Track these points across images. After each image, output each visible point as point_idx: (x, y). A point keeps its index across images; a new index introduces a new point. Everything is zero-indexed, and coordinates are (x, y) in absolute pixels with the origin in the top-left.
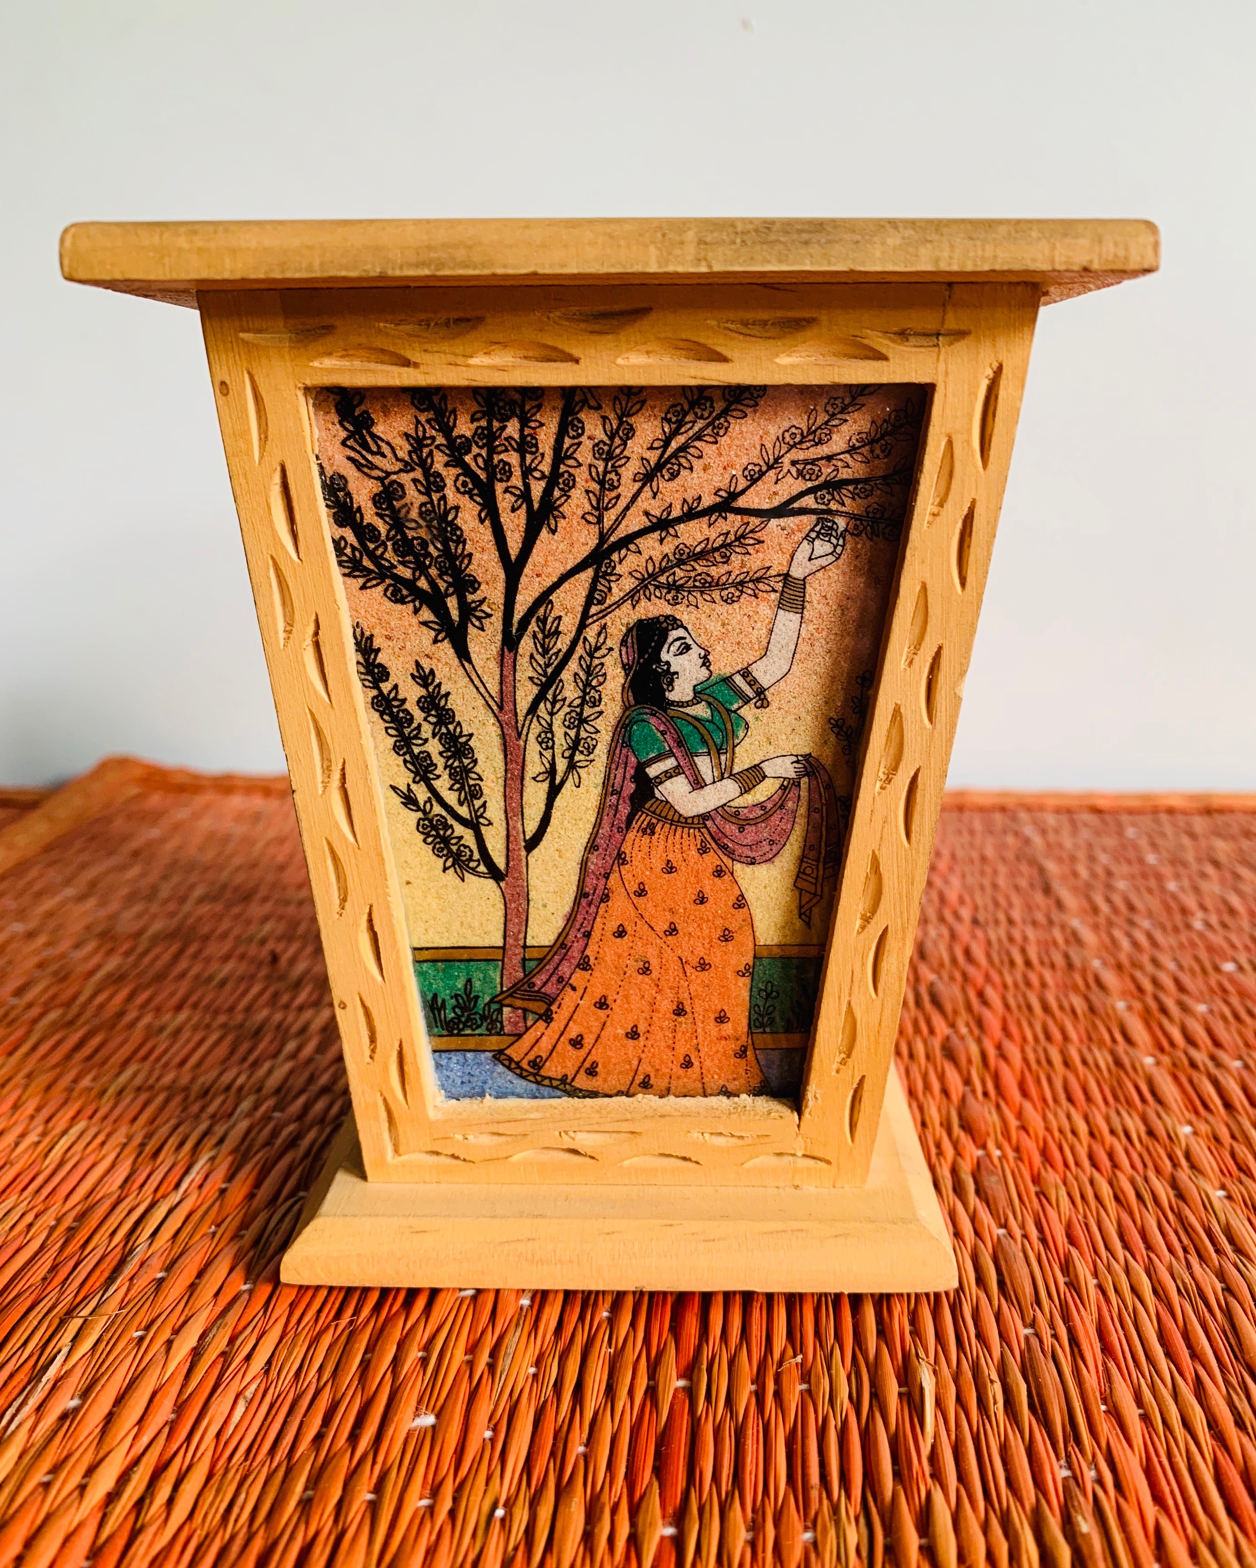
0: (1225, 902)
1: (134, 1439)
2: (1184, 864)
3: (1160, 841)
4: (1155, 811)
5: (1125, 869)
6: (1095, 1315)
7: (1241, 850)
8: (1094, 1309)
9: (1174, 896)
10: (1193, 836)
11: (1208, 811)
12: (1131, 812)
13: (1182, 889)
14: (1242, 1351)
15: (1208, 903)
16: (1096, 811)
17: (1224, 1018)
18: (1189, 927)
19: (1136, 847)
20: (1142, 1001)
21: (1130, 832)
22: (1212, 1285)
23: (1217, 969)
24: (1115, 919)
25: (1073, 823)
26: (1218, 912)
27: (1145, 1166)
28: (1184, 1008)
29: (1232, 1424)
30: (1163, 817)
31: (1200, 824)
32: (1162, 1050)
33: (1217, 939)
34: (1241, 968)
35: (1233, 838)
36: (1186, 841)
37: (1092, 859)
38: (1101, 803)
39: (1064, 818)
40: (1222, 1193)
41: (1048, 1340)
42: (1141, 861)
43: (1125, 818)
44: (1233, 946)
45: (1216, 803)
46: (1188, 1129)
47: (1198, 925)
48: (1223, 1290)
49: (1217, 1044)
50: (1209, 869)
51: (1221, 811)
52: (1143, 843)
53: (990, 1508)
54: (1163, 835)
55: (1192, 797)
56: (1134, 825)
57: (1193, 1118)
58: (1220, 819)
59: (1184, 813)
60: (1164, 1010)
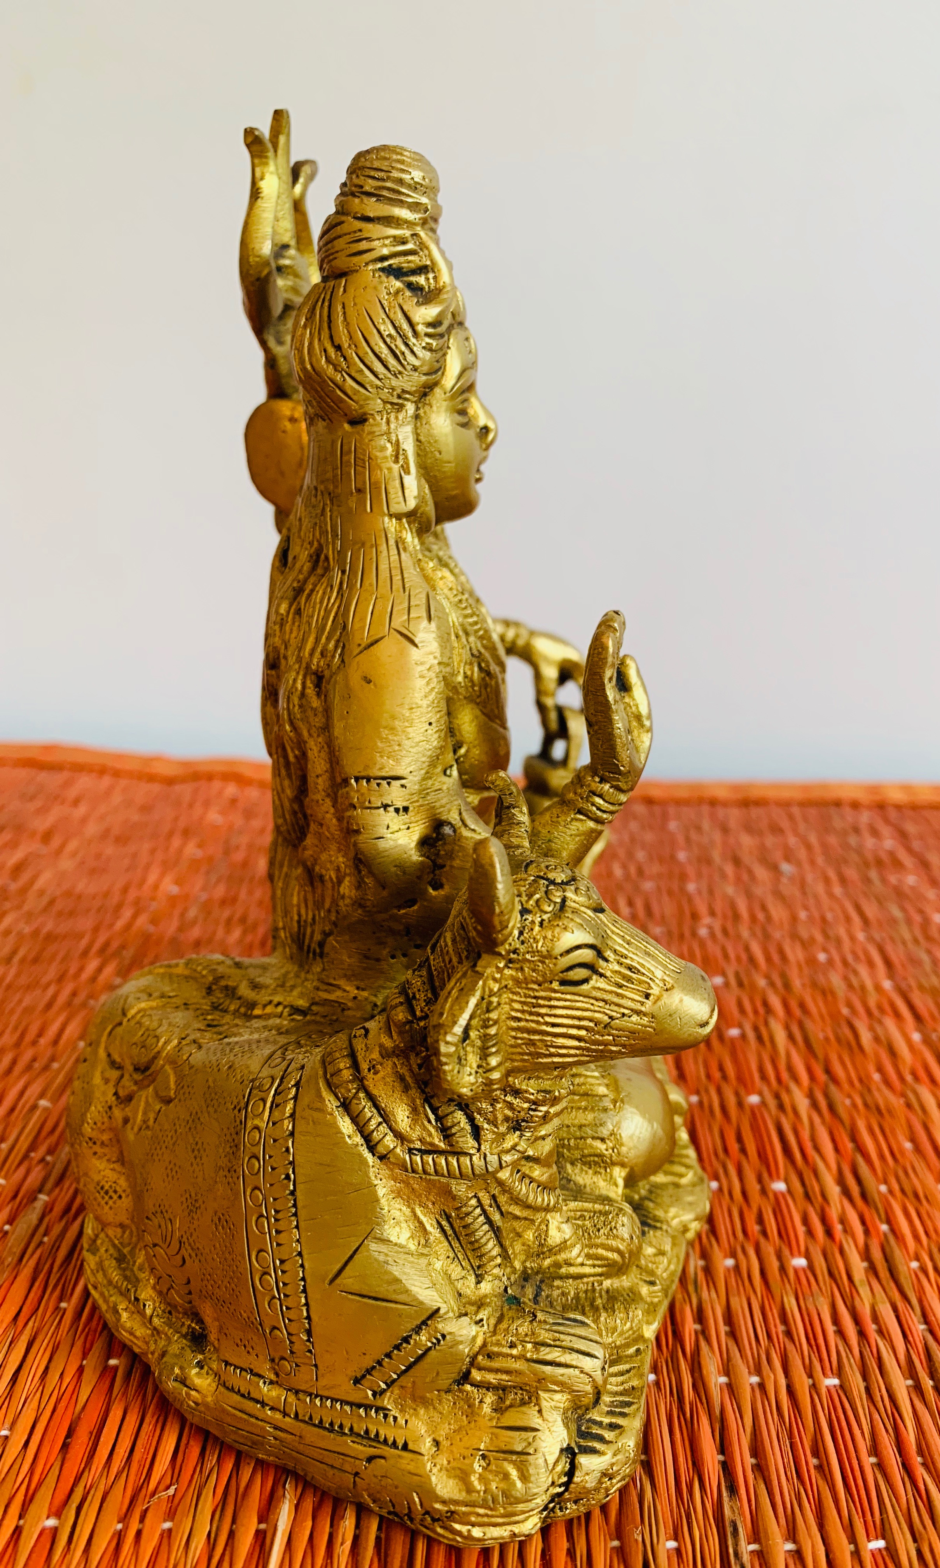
19: (672, 843)
38: (659, 793)
55: (736, 788)
56: (678, 817)
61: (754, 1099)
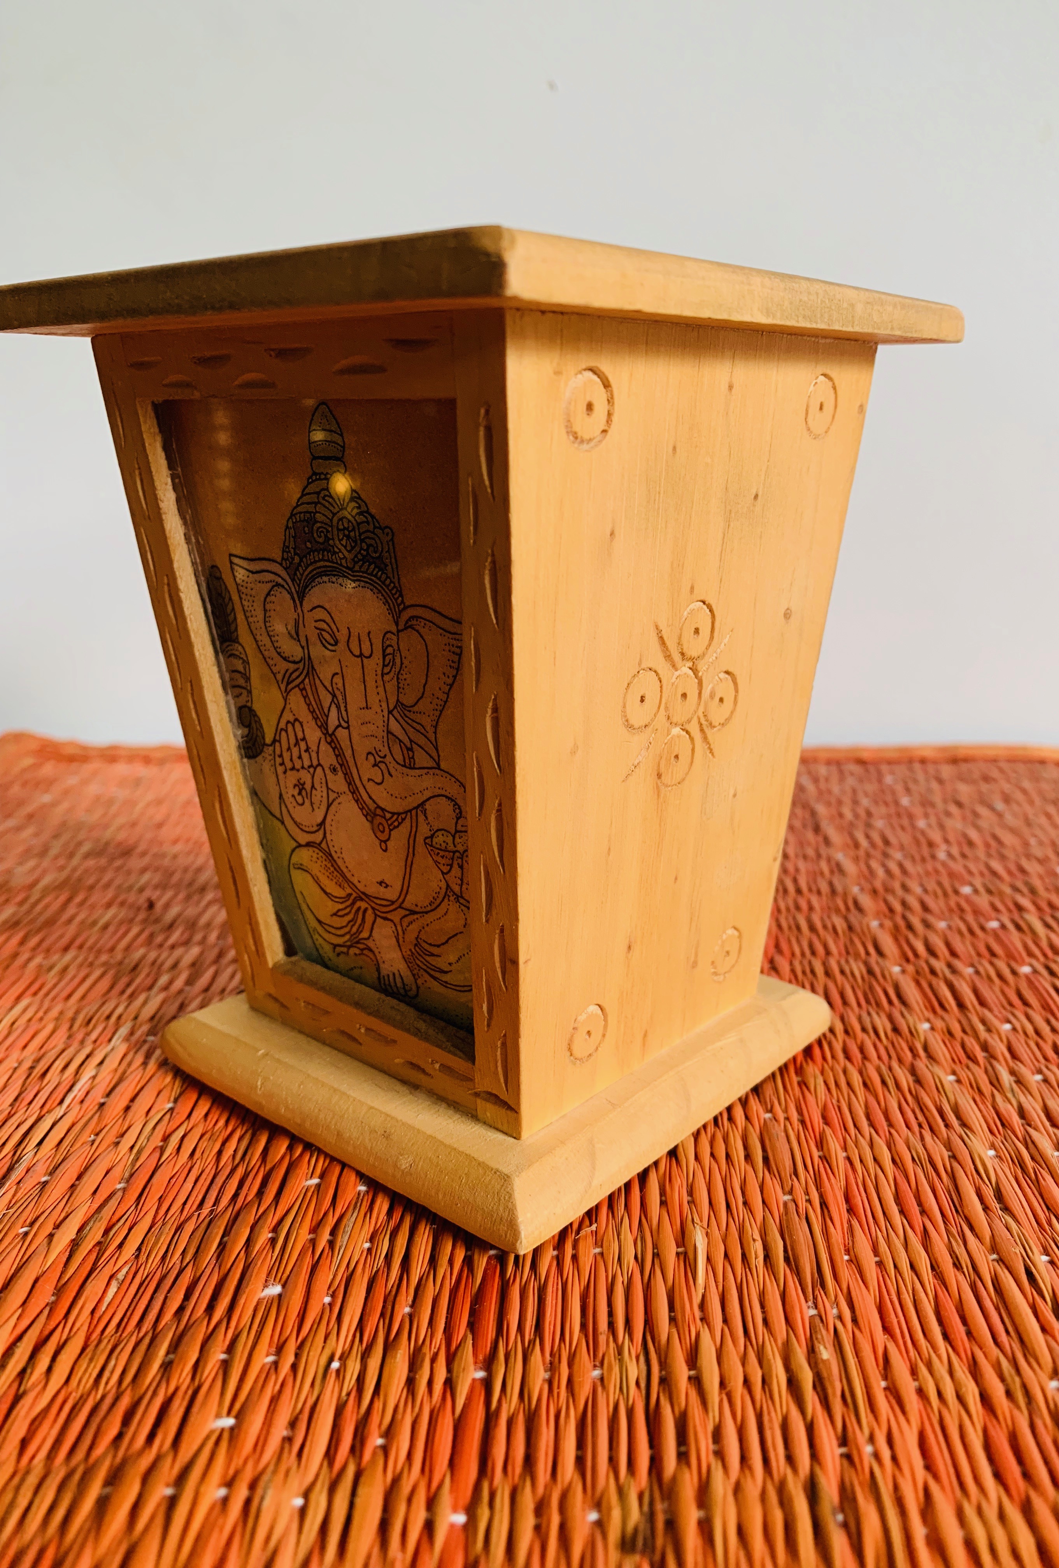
0: (965, 836)
1: (18, 1319)
2: (932, 805)
3: (912, 786)
4: (911, 761)
5: (883, 810)
6: (843, 1183)
7: (980, 793)
8: (843, 1177)
9: (923, 833)
10: (940, 781)
11: (955, 761)
12: (890, 762)
13: (930, 826)
14: (961, 1205)
15: (951, 837)
16: (861, 762)
17: (960, 933)
18: (933, 857)
19: (893, 793)
20: (892, 919)
21: (889, 779)
22: (940, 1153)
23: (956, 892)
24: (872, 852)
25: (841, 772)
26: (959, 844)
27: (890, 1057)
28: (927, 925)
29: (951, 1265)
30: (917, 766)
31: (947, 771)
32: (908, 960)
33: (957, 867)
34: (976, 891)
35: (973, 782)
36: (935, 785)
37: (855, 802)
38: (865, 755)
39: (834, 768)
40: (952, 1078)
41: (802, 1204)
42: (897, 803)
43: (884, 768)
44: (970, 873)
45: (961, 753)
46: (926, 1026)
47: (942, 855)
48: (949, 1157)
49: (953, 954)
50: (953, 809)
51: (966, 760)
52: (899, 788)
53: (748, 1343)
54: (915, 781)
55: (943, 749)
56: (892, 773)
57: (931, 1016)
58: (964, 767)
59: (935, 762)
60: (910, 927)
61: (1026, 970)
